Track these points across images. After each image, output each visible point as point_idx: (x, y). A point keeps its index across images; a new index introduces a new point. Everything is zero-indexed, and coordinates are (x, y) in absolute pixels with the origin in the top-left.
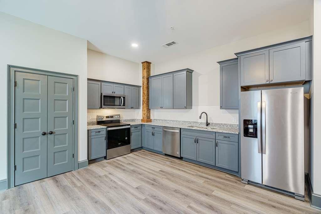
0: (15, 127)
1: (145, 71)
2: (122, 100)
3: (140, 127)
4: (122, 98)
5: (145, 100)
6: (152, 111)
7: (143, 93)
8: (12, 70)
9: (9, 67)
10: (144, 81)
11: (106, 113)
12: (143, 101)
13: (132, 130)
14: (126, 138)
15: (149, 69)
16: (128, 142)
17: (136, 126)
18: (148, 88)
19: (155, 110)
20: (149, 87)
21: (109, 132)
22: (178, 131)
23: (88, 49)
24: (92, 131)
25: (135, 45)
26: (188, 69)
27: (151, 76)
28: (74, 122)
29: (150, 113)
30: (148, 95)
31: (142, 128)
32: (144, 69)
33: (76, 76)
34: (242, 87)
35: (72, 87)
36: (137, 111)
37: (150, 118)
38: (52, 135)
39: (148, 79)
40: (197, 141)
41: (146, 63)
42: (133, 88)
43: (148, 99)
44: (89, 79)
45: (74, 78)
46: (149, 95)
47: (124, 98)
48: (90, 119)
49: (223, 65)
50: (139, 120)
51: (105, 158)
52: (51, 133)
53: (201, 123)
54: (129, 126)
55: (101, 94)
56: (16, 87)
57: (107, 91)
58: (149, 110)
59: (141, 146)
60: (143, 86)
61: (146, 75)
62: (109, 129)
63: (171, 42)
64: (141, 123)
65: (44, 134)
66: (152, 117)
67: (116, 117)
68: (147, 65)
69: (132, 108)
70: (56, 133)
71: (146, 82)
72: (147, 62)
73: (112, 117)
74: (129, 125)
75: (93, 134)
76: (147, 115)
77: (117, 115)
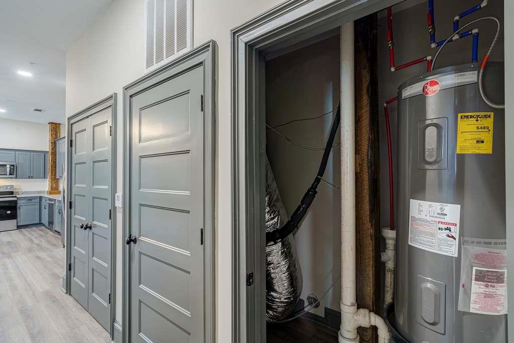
1: (50, 133)
2: (9, 169)
4: (9, 166)
5: (50, 167)
13: (20, 203)
14: (9, 212)
15: (56, 131)
17: (30, 199)
18: (54, 154)
20: (56, 152)
29: (58, 184)
30: (53, 162)
31: (40, 200)
37: (57, 189)
41: (50, 124)
43: (54, 166)
47: (12, 166)
54: (14, 199)
58: (55, 180)
59: (38, 223)
61: (51, 138)
68: (53, 127)
69: (31, 177)
71: (51, 146)
76: (52, 186)
77: (7, 186)
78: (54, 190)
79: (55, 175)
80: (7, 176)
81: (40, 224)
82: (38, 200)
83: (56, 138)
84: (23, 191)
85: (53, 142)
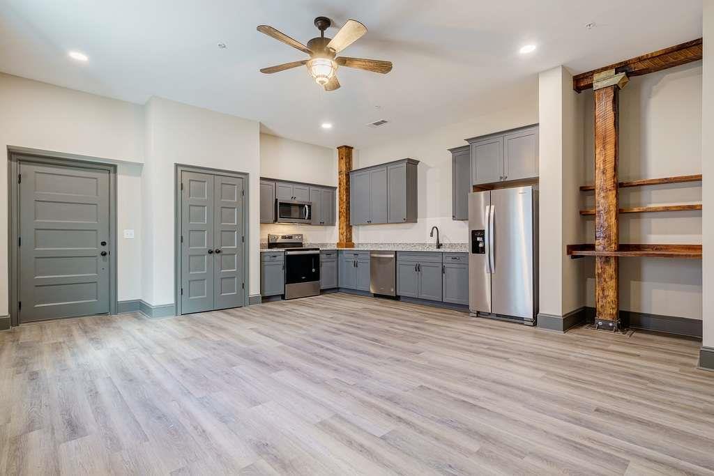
0: (182, 241)
1: (343, 161)
2: (307, 211)
3: (335, 255)
4: (306, 206)
5: (344, 210)
6: (354, 229)
7: (340, 198)
8: (180, 170)
9: (177, 165)
10: (342, 179)
11: (282, 230)
12: (340, 212)
13: (323, 257)
14: (313, 270)
15: (349, 158)
16: (316, 277)
17: (329, 253)
18: (348, 190)
19: (360, 228)
21: (288, 258)
22: (392, 256)
23: (260, 133)
24: (264, 255)
25: (327, 126)
26: (409, 159)
27: (354, 169)
28: (244, 239)
29: (351, 233)
30: (348, 203)
31: (338, 255)
32: (341, 158)
33: (247, 174)
34: (474, 186)
35: (241, 190)
36: (330, 228)
37: (351, 241)
38: (219, 254)
39: (348, 175)
40: (418, 268)
41: (344, 148)
42: (324, 190)
43: (348, 208)
44: (262, 179)
45: (244, 176)
47: (309, 206)
48: (262, 238)
49: (456, 154)
50: (333, 244)
51: (283, 297)
52: (218, 252)
53: (430, 245)
54: (318, 252)
55: (276, 200)
56: (182, 191)
57: (285, 196)
58: (349, 228)
60: (340, 187)
61: (344, 169)
62: (289, 253)
63: (379, 121)
64: (336, 248)
65: (211, 252)
66: (354, 240)
67: (297, 237)
68: (346, 152)
69: (322, 224)
70: (224, 253)
71: (345, 181)
72: (346, 147)
73: (290, 237)
74: (318, 249)
75: (267, 259)
77: (298, 235)
78: (349, 242)
79: (349, 220)
80: (304, 221)
85: (347, 173)
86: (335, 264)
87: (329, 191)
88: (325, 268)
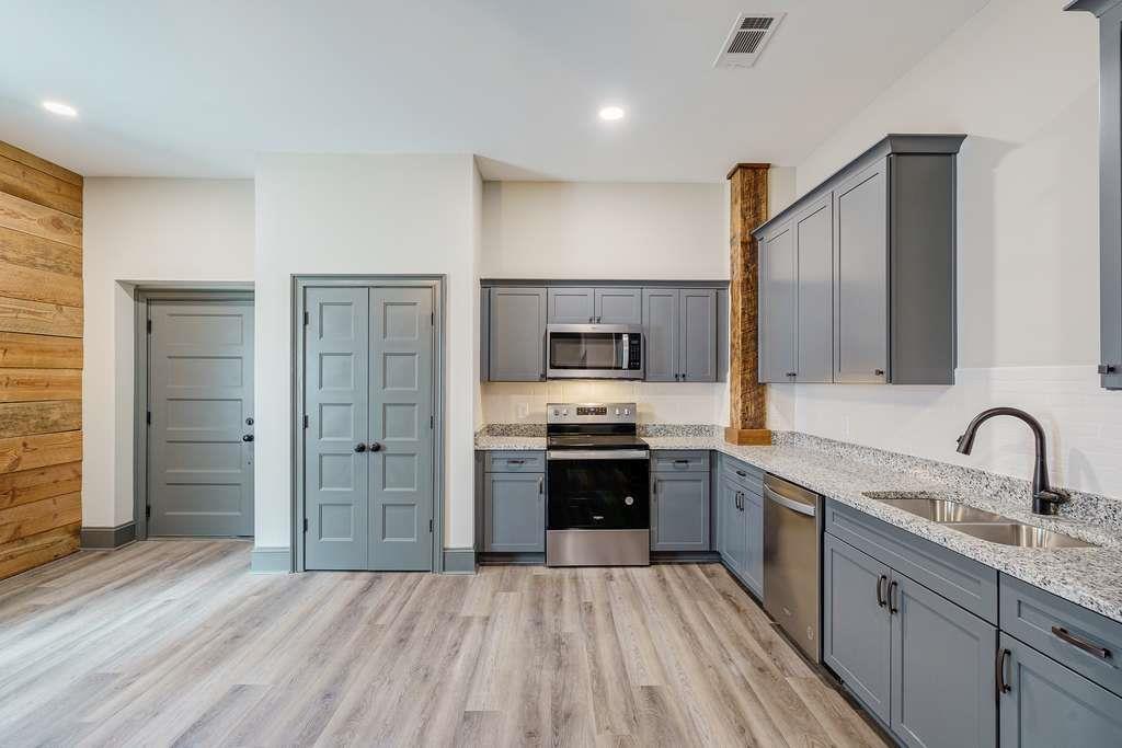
0: (305, 425)
2: (627, 347)
3: (704, 461)
4: (625, 337)
5: (738, 340)
7: (733, 310)
8: (301, 283)
9: (294, 278)
10: (735, 255)
12: (733, 346)
13: (659, 469)
14: (629, 501)
16: (639, 518)
17: (682, 457)
20: (756, 278)
22: (811, 509)
24: (495, 456)
27: (763, 224)
29: (763, 404)
30: (750, 318)
31: (712, 465)
32: (734, 202)
33: (442, 277)
35: (428, 313)
37: (762, 426)
38: (380, 454)
39: (750, 244)
40: (887, 596)
41: (739, 172)
42: (687, 292)
44: (485, 282)
45: (435, 283)
46: (756, 316)
47: (635, 337)
48: (527, 413)
51: (541, 559)
52: (377, 448)
54: (641, 454)
56: (307, 327)
58: (755, 387)
59: (707, 548)
60: (733, 280)
61: (740, 226)
62: (555, 455)
65: (361, 449)
66: (774, 424)
67: (619, 410)
69: (680, 377)
70: (389, 451)
71: (740, 258)
72: (743, 167)
73: (601, 411)
74: (643, 448)
75: (499, 465)
76: (745, 411)
77: (621, 406)
78: (753, 428)
79: (755, 369)
80: (620, 373)
81: (711, 555)
82: (704, 463)
83: (756, 224)
84: (658, 422)
85: (748, 238)
86: (703, 487)
87: (705, 292)
88: (667, 496)
